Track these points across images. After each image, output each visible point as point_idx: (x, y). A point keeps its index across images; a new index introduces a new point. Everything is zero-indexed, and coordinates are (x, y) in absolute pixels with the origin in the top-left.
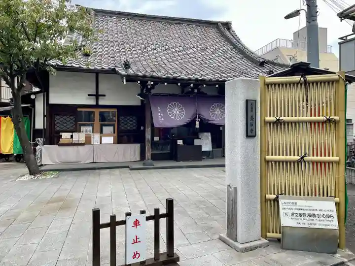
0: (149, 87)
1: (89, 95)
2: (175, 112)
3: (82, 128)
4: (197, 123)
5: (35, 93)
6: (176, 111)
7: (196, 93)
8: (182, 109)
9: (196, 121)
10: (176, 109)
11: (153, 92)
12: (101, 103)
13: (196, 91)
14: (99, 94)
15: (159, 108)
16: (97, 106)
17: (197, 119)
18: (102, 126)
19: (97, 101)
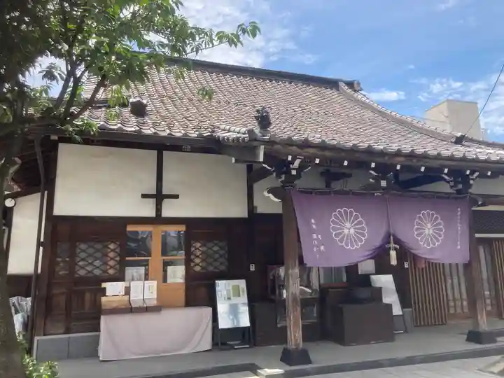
0: (294, 172)
1: (144, 196)
2: (346, 231)
4: (393, 254)
5: (16, 195)
6: (349, 229)
7: (384, 189)
8: (360, 223)
9: (390, 248)
10: (348, 225)
11: (299, 184)
12: (166, 213)
13: (384, 183)
14: (165, 192)
15: (313, 221)
16: (158, 220)
17: (392, 245)
18: (166, 264)
19: (159, 210)
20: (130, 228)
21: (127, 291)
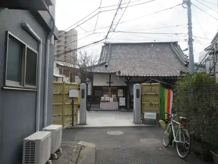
1: (107, 82)
3: (104, 95)
5: (88, 82)
12: (112, 85)
14: (111, 81)
16: (110, 86)
18: (111, 94)
19: (110, 84)
20: (104, 88)
21: (105, 98)
